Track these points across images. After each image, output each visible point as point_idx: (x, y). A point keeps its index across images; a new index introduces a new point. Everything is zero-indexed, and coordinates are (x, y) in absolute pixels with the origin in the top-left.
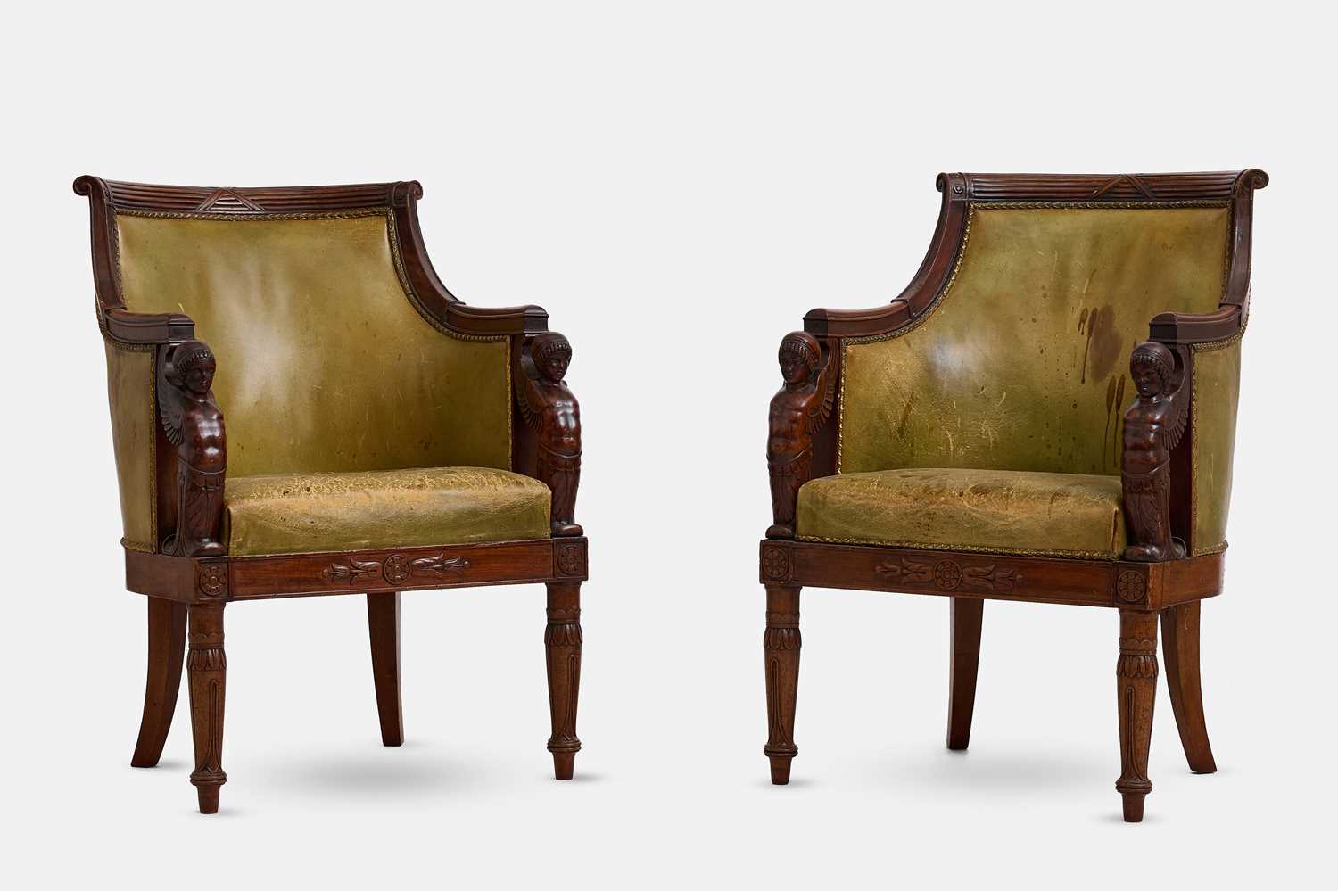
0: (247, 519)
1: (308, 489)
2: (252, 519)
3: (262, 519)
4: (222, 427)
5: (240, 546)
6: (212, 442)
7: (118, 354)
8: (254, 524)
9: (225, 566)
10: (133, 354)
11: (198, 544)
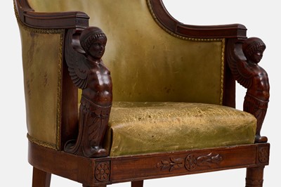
0: (121, 134)
1: (150, 117)
2: (124, 134)
3: (129, 134)
4: (110, 79)
5: (117, 151)
6: (106, 87)
7: (32, 35)
8: (125, 137)
9: (108, 162)
10: (45, 35)
11: (93, 149)
